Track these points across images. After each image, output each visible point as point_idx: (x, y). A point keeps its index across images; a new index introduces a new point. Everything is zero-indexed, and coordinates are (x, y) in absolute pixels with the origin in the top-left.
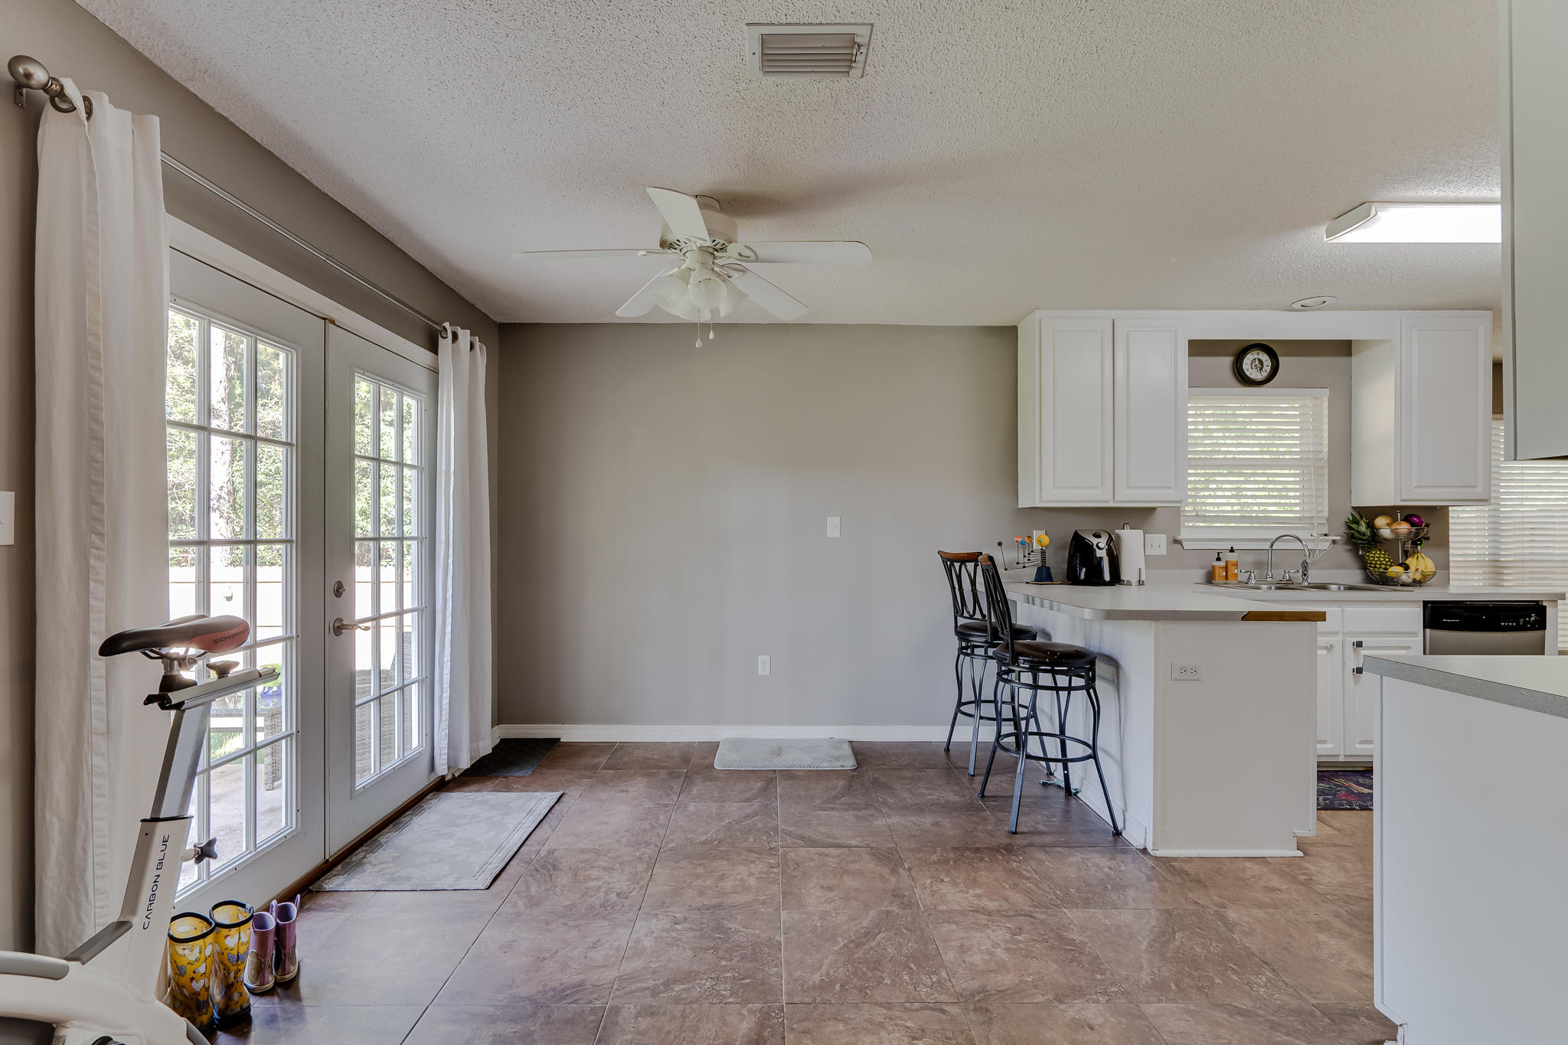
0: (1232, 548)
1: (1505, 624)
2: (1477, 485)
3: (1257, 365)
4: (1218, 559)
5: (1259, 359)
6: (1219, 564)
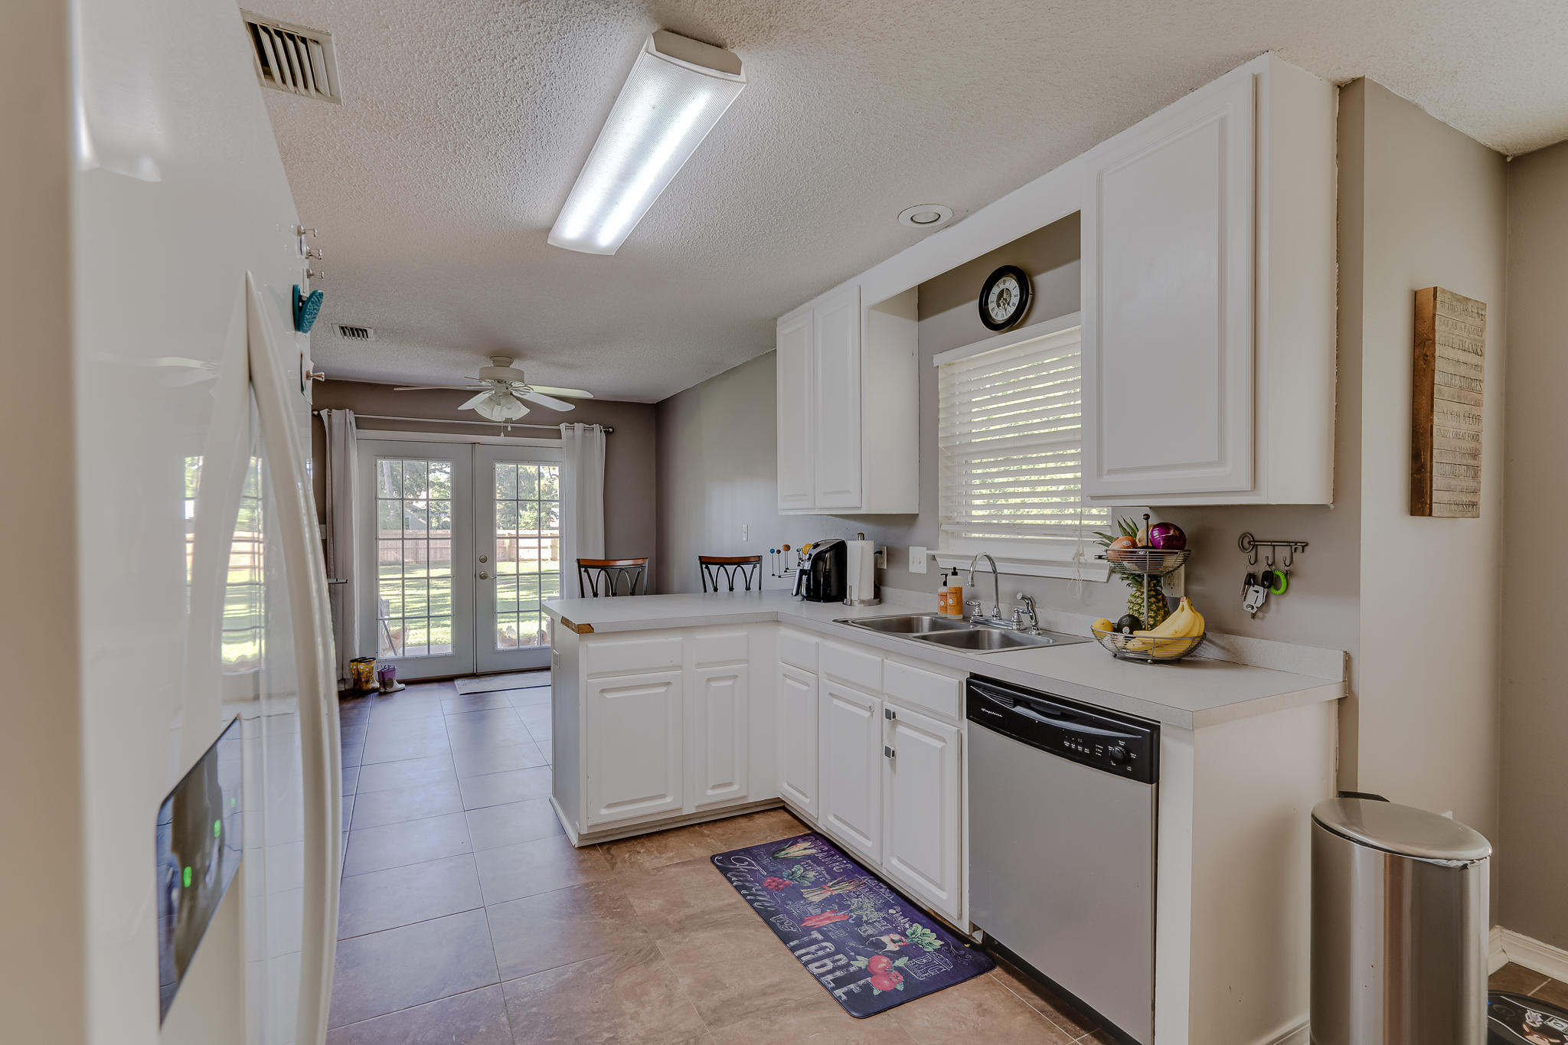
0: (955, 569)
1: (1070, 746)
2: (1221, 461)
3: (1006, 300)
4: (945, 584)
5: (1007, 289)
6: (944, 589)
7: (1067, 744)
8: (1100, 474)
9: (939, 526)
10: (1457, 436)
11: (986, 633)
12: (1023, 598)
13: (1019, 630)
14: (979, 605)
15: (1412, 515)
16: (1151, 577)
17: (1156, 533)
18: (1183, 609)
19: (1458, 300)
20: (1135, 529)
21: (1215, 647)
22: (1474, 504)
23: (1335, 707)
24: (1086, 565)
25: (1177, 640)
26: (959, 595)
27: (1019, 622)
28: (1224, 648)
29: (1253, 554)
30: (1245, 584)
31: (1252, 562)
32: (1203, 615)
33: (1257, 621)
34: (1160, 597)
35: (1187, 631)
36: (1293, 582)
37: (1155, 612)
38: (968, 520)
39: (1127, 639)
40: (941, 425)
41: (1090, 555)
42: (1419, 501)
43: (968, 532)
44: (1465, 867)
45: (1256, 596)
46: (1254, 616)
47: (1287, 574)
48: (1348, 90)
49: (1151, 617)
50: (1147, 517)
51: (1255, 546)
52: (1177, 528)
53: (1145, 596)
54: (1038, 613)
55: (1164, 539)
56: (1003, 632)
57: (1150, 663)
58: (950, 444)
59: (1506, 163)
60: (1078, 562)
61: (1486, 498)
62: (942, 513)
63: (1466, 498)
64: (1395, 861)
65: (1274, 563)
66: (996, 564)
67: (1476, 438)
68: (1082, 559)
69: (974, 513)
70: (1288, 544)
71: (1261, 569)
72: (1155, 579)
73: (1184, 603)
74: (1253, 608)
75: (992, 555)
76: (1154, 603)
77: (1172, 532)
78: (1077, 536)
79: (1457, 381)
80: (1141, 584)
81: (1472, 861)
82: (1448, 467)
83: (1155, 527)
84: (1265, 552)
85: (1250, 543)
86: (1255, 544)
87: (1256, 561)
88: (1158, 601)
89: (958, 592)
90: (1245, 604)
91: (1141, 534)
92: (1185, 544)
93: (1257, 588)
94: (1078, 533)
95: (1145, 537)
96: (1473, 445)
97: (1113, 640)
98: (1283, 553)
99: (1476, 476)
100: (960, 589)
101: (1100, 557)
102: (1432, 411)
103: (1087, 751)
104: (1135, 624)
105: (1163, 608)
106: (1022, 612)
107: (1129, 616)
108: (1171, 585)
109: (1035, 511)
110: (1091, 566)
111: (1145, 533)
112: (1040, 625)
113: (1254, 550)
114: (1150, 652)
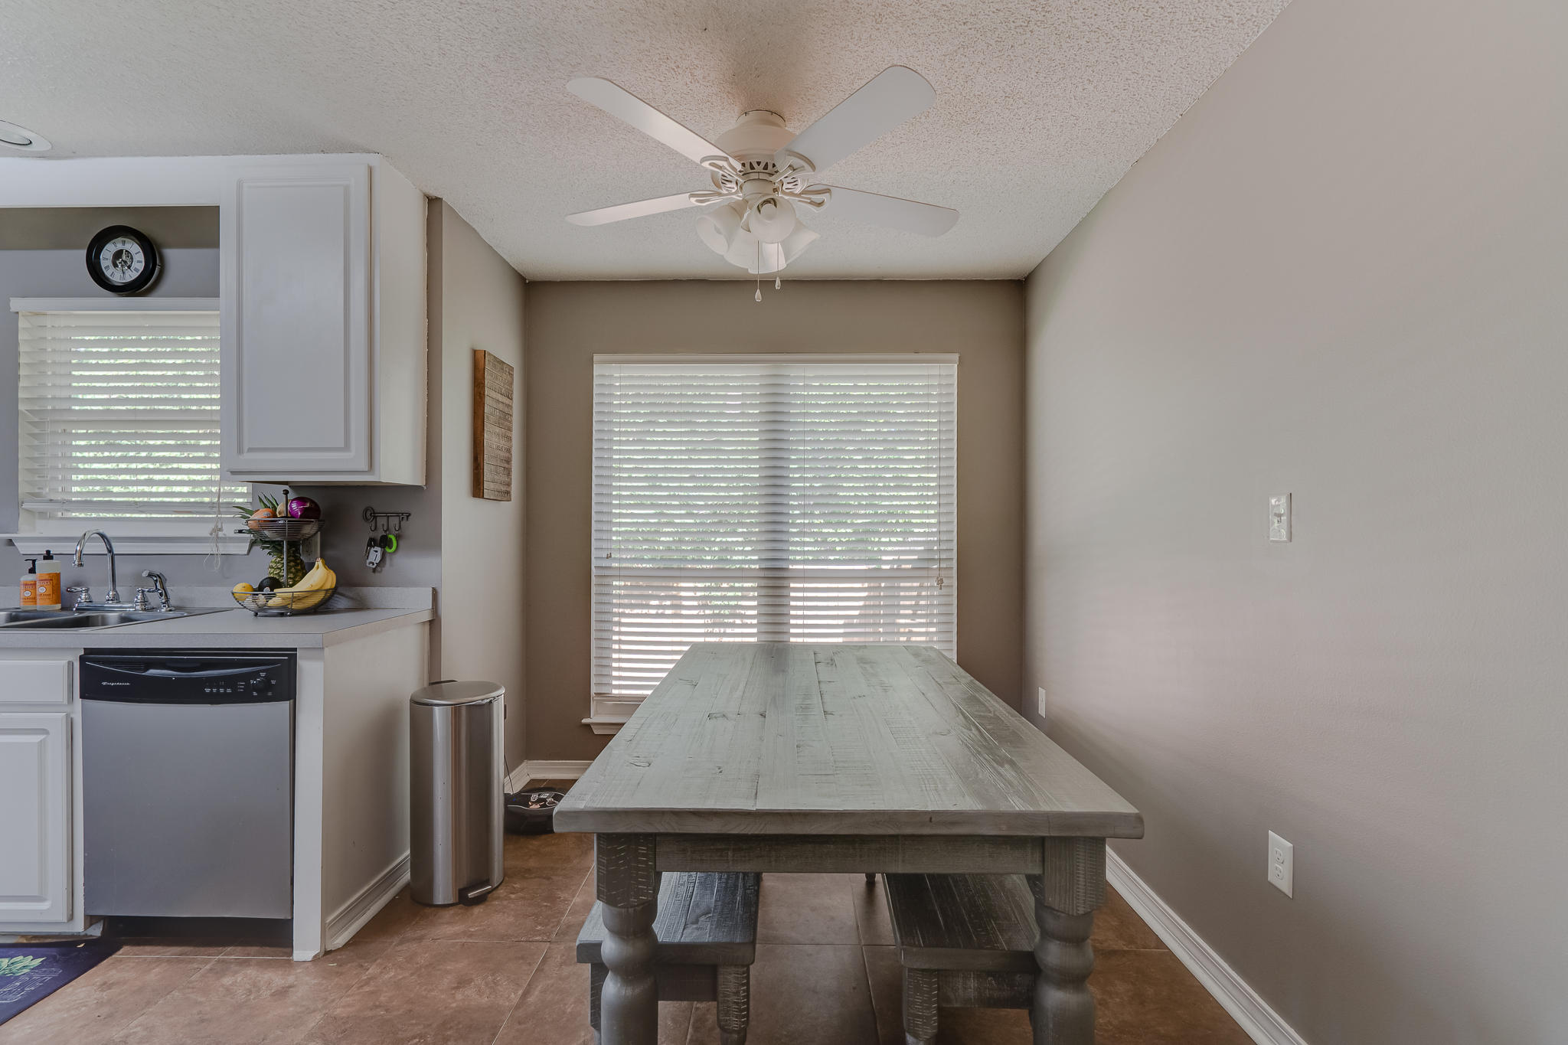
0: (47, 552)
1: (212, 691)
2: (347, 447)
3: (125, 262)
4: (32, 571)
5: (126, 251)
6: (31, 577)
7: (208, 690)
8: (240, 451)
9: (18, 504)
10: (498, 448)
11: (100, 618)
12: (150, 575)
13: (145, 610)
14: (87, 591)
15: (474, 496)
16: (291, 544)
17: (294, 506)
18: (318, 568)
19: (498, 362)
20: (275, 503)
21: (345, 599)
22: (508, 493)
23: (427, 627)
24: (225, 540)
25: (312, 593)
26: (55, 581)
27: (144, 601)
28: (352, 598)
29: (373, 523)
30: (368, 546)
31: (373, 528)
32: (334, 572)
33: (377, 574)
34: (298, 561)
35: (322, 584)
36: (401, 543)
37: (294, 574)
38: (67, 497)
39: (269, 597)
40: (21, 384)
41: (229, 530)
42: (477, 489)
43: (67, 510)
44: (491, 702)
45: (375, 555)
46: (374, 570)
47: (398, 537)
48: (433, 203)
49: (290, 578)
50: (286, 492)
51: (375, 517)
52: (312, 502)
53: (285, 561)
54: (169, 591)
55: (301, 510)
56: (123, 615)
57: (290, 616)
58: (37, 408)
59: (526, 283)
60: (216, 537)
61: (515, 489)
62: (23, 489)
63: (504, 488)
64: (456, 709)
65: (388, 529)
66: (113, 544)
67: (509, 451)
68: (220, 534)
69: (75, 489)
70: (398, 515)
71: (380, 533)
72: (294, 546)
73: (319, 563)
74: (373, 564)
75: (108, 534)
76: (293, 566)
77: (308, 505)
78: (214, 513)
79: (497, 413)
80: (282, 553)
81: (494, 698)
82: (493, 467)
83: (293, 500)
84: (381, 521)
85: (371, 515)
86: (375, 516)
87: (376, 528)
88: (297, 565)
89: (55, 579)
90: (368, 561)
91: (281, 508)
92: (319, 514)
93: (376, 548)
94: (215, 510)
95: (285, 509)
96: (507, 455)
97: (254, 601)
98: (394, 521)
99: (509, 474)
100: (58, 575)
101: (240, 532)
102: (484, 429)
103: (229, 691)
104: (274, 583)
105: (300, 569)
106: (148, 591)
107: (270, 578)
108: (309, 552)
109: (162, 489)
110: (232, 540)
111: (285, 505)
112: (172, 602)
113: (374, 521)
114: (289, 606)
